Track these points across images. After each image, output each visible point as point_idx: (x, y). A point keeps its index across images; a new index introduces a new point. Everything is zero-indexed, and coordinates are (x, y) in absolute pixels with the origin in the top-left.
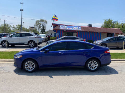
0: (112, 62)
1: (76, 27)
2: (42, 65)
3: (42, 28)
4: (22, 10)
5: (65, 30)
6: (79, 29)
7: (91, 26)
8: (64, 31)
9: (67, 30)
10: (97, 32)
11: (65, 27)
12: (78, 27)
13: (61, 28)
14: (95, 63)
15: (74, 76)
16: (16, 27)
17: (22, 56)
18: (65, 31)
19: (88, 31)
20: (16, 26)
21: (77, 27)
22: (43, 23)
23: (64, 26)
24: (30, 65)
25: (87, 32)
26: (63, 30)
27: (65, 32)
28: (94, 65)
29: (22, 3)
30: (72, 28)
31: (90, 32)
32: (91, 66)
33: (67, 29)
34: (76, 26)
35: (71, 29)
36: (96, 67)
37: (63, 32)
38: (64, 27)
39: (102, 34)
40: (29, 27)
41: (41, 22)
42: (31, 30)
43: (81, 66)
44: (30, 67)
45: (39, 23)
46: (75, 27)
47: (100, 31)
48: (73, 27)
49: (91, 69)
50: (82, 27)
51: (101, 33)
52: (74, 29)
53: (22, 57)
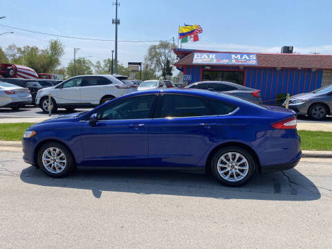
0: (302, 160)
1: (241, 57)
2: (85, 160)
3: (163, 65)
4: (117, 22)
5: (208, 65)
6: (250, 60)
7: (291, 52)
8: (207, 68)
9: (212, 66)
10: (309, 70)
11: (209, 57)
12: (248, 54)
13: (198, 59)
14: (240, 159)
15: (165, 196)
16: (102, 64)
17: (35, 133)
18: (209, 68)
19: (279, 66)
20: (104, 64)
21: (245, 56)
22: (167, 51)
23: (205, 55)
24: (53, 158)
25: (275, 68)
26: (202, 67)
27: (207, 70)
28: (237, 167)
29: (116, 4)
30: (230, 58)
31: (283, 69)
32: (225, 168)
33: (215, 62)
34: (242, 54)
35: (225, 62)
36: (244, 175)
37: (203, 71)
38: (205, 58)
39: (324, 74)
40: (130, 63)
41: (163, 50)
42: (133, 71)
43: (195, 166)
44: (56, 163)
45: (157, 54)
46: (239, 56)
47: (318, 67)
48: (233, 56)
49: (226, 178)
50: (259, 56)
51: (320, 71)
52: (233, 62)
53: (35, 135)
